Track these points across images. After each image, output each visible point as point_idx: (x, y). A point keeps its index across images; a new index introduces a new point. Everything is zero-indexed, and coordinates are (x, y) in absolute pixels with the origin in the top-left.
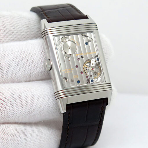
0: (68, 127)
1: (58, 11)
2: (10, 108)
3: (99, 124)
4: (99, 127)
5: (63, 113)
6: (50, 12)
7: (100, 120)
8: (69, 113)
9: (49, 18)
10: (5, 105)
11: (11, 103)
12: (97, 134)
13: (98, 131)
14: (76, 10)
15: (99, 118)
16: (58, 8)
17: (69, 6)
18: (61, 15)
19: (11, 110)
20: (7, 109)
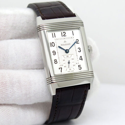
0: (57, 106)
1: (51, 8)
2: (10, 90)
3: (82, 103)
4: (81, 106)
5: (53, 96)
6: (44, 9)
7: (83, 100)
8: (58, 96)
9: (43, 15)
10: (6, 87)
11: (11, 86)
12: (80, 111)
13: (81, 108)
14: (66, 8)
15: (82, 99)
16: (51, 6)
17: (60, 4)
18: (54, 13)
19: (10, 92)
20: (7, 91)
